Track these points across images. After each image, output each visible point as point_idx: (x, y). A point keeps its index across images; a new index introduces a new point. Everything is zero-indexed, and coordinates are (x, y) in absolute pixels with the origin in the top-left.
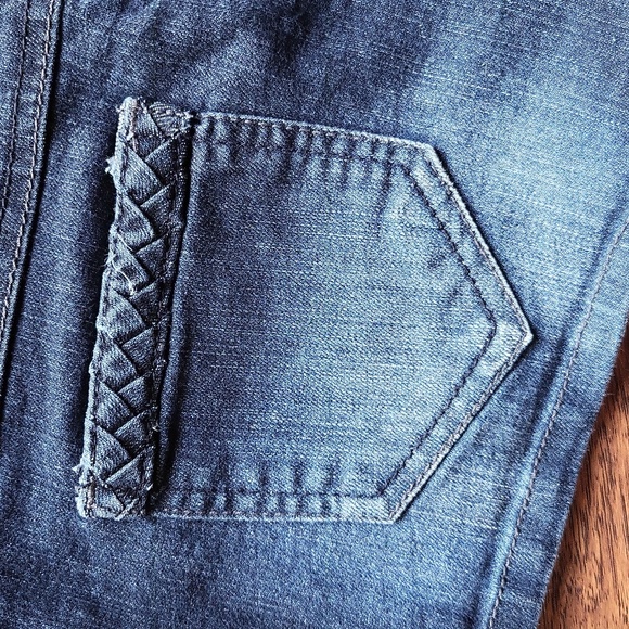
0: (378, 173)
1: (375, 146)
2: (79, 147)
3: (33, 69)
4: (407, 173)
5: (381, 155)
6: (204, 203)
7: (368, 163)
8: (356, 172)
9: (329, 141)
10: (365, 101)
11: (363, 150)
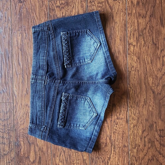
0: (84, 100)
1: (84, 97)
2: (59, 96)
3: (56, 90)
4: (87, 100)
5: (85, 98)
6: (69, 101)
7: (84, 99)
8: (83, 99)
9: (80, 97)
10: (84, 94)
11: (83, 98)
